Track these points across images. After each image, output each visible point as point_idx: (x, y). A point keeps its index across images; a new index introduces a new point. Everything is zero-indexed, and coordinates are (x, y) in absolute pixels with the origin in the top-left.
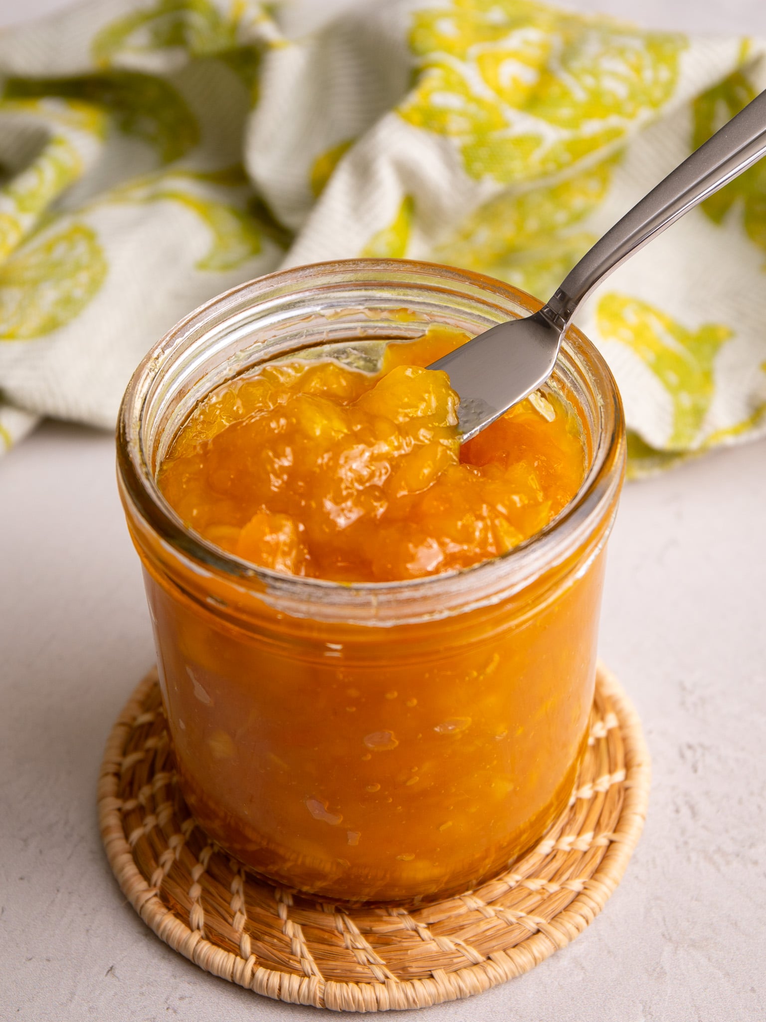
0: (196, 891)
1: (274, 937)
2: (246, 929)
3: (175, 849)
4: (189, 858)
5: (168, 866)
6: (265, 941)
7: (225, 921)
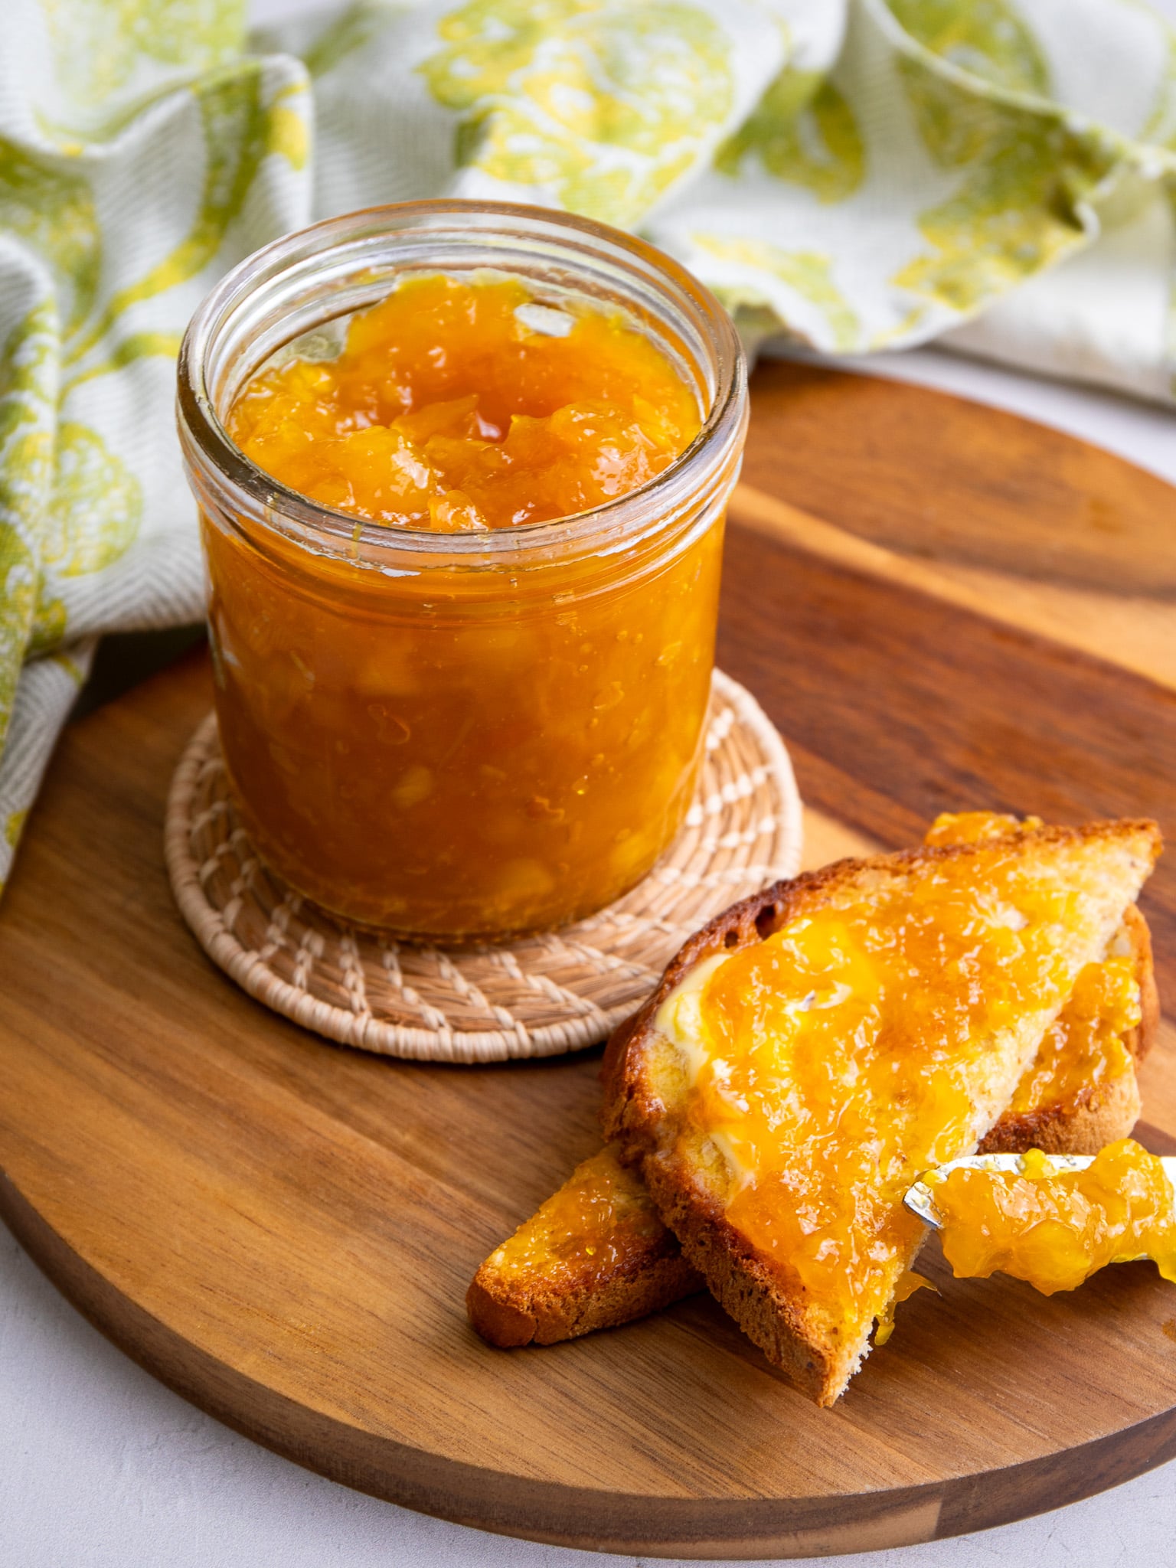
0: (411, 995)
1: (524, 996)
2: (493, 1003)
3: (354, 969)
4: (376, 970)
5: (361, 987)
6: (522, 1004)
7: (464, 1004)
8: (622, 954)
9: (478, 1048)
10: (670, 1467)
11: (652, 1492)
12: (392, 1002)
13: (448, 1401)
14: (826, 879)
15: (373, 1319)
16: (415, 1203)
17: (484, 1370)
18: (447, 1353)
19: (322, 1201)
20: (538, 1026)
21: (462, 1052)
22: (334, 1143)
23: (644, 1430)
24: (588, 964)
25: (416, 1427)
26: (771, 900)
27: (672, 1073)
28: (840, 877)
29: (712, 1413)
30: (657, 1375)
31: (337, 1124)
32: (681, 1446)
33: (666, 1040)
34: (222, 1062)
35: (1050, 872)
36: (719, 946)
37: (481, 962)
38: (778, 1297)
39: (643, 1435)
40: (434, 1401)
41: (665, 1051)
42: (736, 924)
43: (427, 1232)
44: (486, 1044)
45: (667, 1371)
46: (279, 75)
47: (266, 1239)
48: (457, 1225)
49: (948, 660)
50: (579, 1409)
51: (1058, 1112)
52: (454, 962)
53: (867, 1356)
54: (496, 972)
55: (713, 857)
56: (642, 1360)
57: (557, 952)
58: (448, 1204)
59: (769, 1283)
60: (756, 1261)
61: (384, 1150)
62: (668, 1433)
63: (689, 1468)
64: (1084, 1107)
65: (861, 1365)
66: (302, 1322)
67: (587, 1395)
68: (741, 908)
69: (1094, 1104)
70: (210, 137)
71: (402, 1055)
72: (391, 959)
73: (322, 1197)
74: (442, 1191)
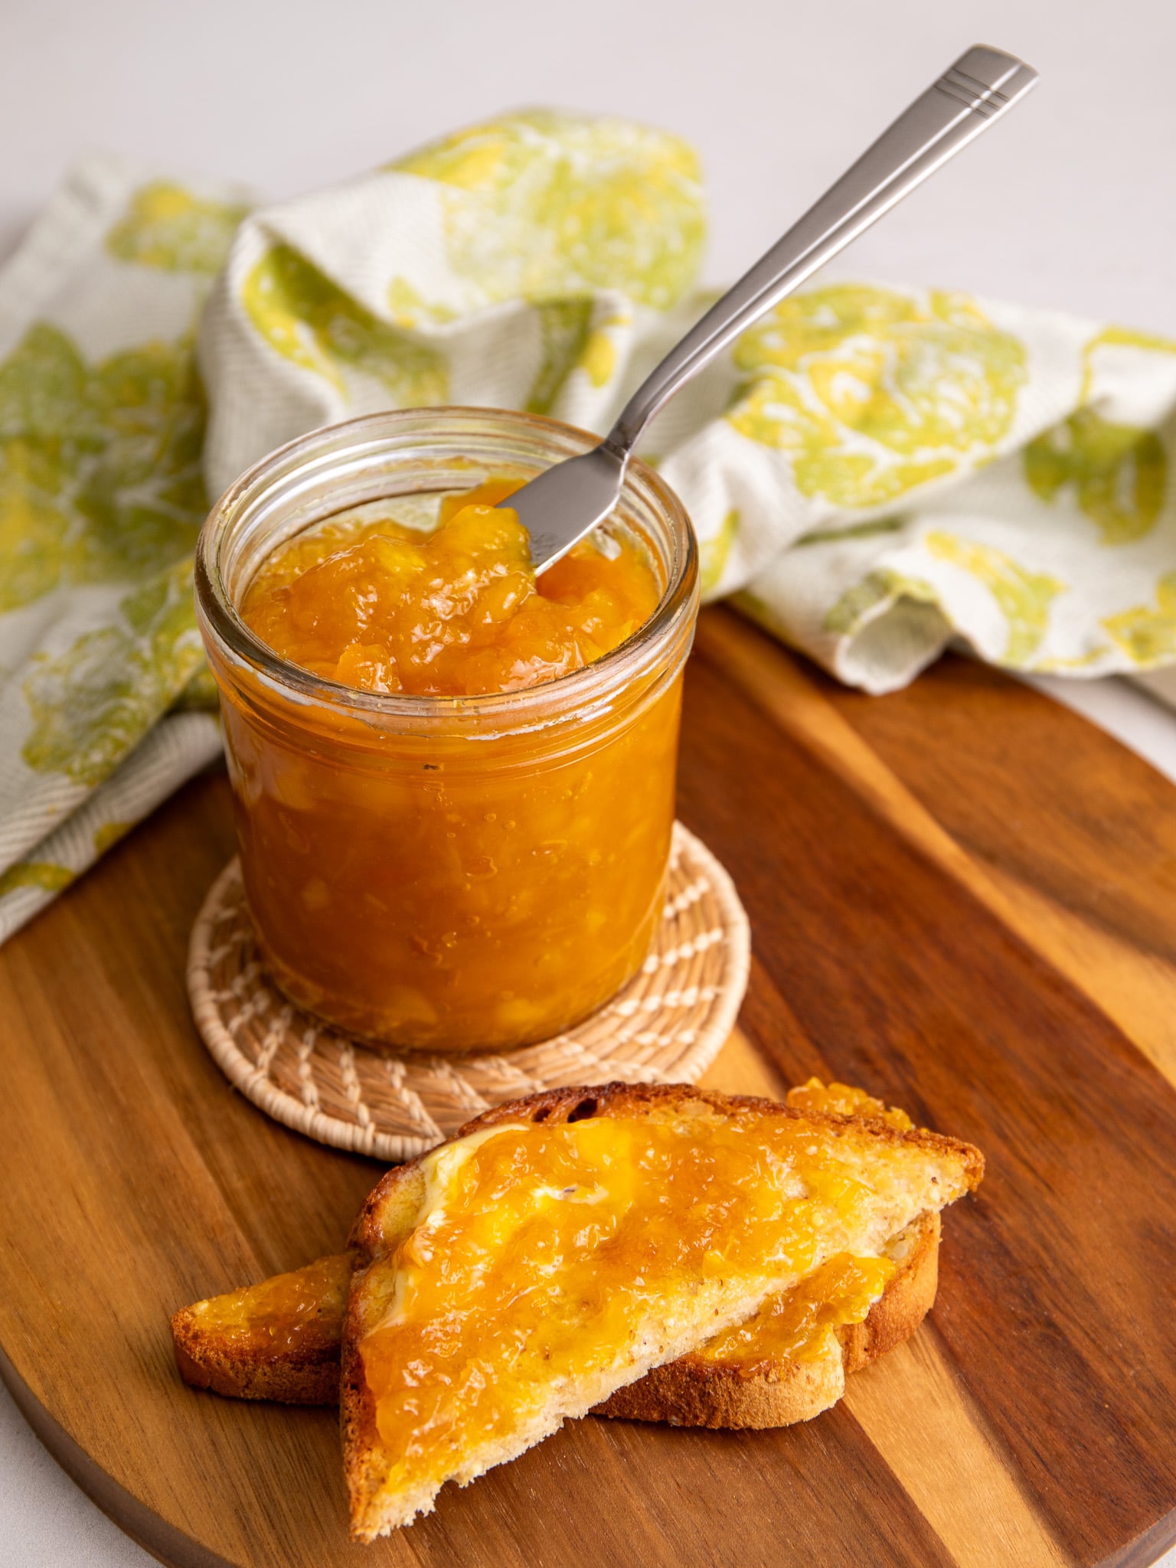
0: (305, 1070)
1: (390, 1104)
2: (363, 1100)
3: (277, 1033)
4: (294, 1040)
5: (273, 1049)
6: (382, 1109)
7: (339, 1093)
8: (489, 1098)
9: (329, 1131)
10: (253, 1540)
11: (225, 1554)
12: (287, 1070)
13: (121, 1410)
14: (656, 1095)
15: (112, 1319)
16: (208, 1239)
17: (166, 1397)
18: (148, 1370)
19: (141, 1209)
20: (386, 1132)
21: (316, 1131)
22: (182, 1167)
23: (254, 1500)
24: (459, 1097)
25: (84, 1420)
26: (598, 1095)
27: (409, 1208)
28: (669, 1097)
29: (317, 1510)
30: (295, 1459)
31: (195, 1153)
32: (273, 1526)
33: (423, 1178)
34: (146, 1071)
35: (855, 1160)
36: (525, 1118)
37: (376, 1064)
38: (353, 1432)
39: (250, 1504)
40: (111, 1405)
41: (416, 1188)
42: (554, 1105)
43: (202, 1266)
44: (337, 1131)
45: (306, 1458)
46: (609, 306)
47: (80, 1223)
48: (227, 1270)
49: (949, 954)
50: (216, 1459)
51: (735, 1371)
52: (357, 1057)
53: (426, 1514)
54: (381, 1077)
55: (621, 1046)
56: (293, 1442)
57: (443, 1078)
58: (233, 1250)
59: (354, 1416)
60: (359, 1393)
61: (216, 1189)
62: (271, 1512)
63: (266, 1547)
64: (763, 1376)
65: (414, 1520)
66: (60, 1299)
67: (229, 1451)
68: (566, 1093)
69: (772, 1377)
70: (547, 344)
71: (272, 1113)
72: (310, 1036)
73: (143, 1206)
74: (235, 1237)
